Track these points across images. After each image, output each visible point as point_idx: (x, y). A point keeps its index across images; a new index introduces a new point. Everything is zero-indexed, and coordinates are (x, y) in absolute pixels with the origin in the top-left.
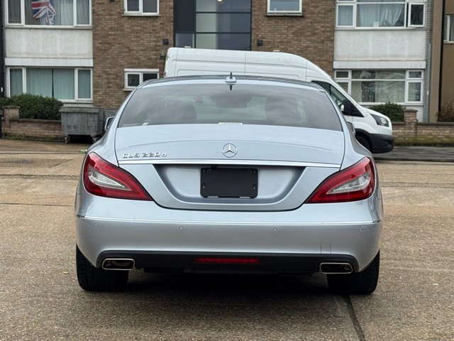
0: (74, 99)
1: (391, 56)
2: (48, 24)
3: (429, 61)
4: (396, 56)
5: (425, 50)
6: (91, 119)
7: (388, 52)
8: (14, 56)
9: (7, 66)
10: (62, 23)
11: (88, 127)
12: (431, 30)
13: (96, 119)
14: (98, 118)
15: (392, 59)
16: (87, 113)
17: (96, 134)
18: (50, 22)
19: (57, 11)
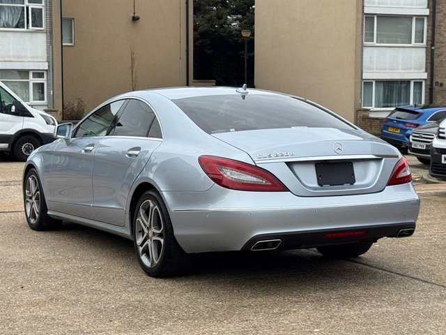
1: (13, 57)
3: (51, 62)
4: (19, 57)
5: (46, 51)
7: (11, 53)
12: (51, 33)
15: (15, 60)
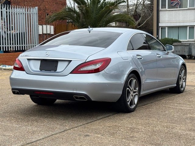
0: (187, 39)
2: (177, 8)
6: (186, 48)
8: (163, 22)
9: (160, 27)
10: (183, 7)
11: (185, 51)
13: (188, 48)
14: (189, 47)
16: (184, 45)
17: (188, 54)
18: (178, 7)
19: (181, 3)
